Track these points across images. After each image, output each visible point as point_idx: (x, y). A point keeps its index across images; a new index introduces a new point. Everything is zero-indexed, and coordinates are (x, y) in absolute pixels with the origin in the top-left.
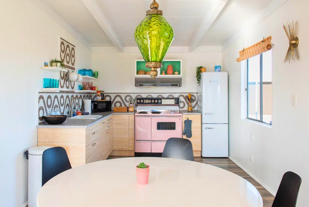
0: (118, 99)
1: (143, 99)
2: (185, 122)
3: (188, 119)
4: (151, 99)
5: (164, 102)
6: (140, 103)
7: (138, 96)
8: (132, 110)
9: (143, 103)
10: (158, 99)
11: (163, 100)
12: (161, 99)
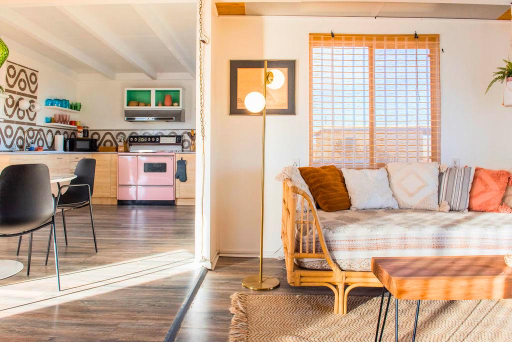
0: (108, 137)
1: (138, 137)
2: (178, 162)
3: (182, 158)
4: (147, 137)
5: (163, 140)
6: (134, 141)
7: (132, 133)
8: (121, 149)
9: (137, 141)
10: (156, 137)
11: (161, 138)
12: (159, 137)
